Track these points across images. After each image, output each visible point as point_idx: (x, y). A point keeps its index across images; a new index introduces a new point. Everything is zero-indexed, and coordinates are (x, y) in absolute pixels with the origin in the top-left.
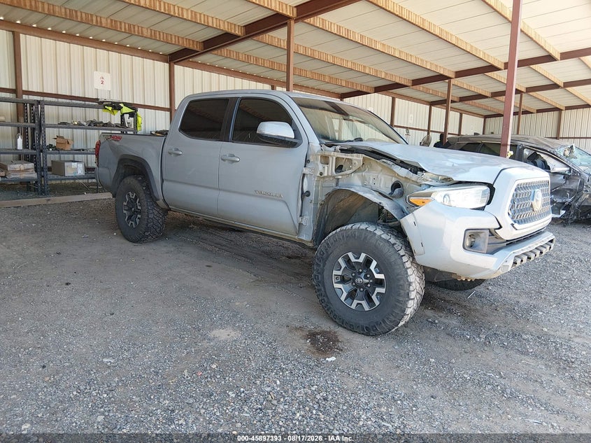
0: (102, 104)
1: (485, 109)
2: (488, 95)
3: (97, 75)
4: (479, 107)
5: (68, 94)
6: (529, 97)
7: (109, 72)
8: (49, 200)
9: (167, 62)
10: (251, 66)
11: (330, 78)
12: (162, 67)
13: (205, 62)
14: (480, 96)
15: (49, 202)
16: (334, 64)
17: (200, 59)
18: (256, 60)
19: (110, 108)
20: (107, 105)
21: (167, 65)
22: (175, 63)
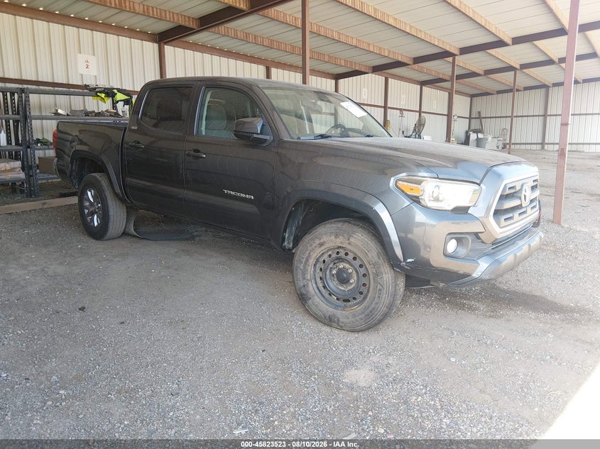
0: (93, 91)
1: (474, 88)
2: (482, 73)
3: (81, 58)
4: (468, 86)
5: (50, 80)
6: (522, 74)
7: (94, 55)
8: (45, 203)
9: (156, 42)
10: (249, 45)
11: (330, 57)
12: (151, 48)
13: (197, 42)
14: (474, 74)
15: (45, 206)
16: (340, 41)
17: (192, 39)
18: (255, 38)
19: (103, 95)
20: (100, 92)
21: (156, 45)
22: (165, 43)
